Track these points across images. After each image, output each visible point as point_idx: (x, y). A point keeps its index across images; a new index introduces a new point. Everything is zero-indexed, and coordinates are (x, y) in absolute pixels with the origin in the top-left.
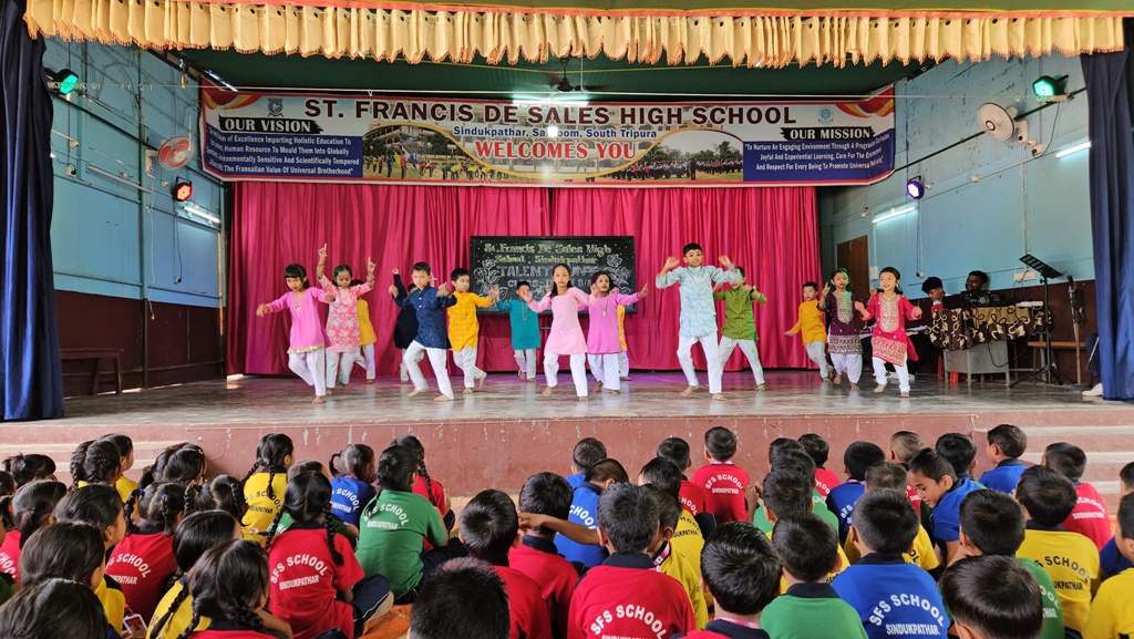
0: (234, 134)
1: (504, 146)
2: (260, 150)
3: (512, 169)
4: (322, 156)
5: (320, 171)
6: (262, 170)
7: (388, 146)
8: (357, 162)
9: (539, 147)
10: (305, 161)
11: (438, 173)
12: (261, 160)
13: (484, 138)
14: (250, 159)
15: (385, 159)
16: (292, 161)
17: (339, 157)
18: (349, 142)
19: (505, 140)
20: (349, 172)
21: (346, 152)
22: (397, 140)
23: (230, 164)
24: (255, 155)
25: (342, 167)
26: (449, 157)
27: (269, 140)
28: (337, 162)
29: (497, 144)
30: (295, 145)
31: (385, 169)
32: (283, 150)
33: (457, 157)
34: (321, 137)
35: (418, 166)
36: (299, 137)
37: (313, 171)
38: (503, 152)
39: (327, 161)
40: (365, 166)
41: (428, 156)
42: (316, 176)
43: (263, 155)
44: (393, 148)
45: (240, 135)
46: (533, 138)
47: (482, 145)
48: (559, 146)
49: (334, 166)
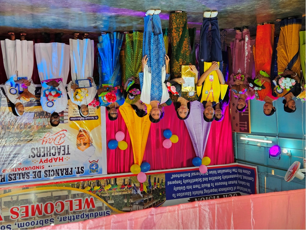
0: (233, 191)
1: (75, 207)
2: (220, 184)
3: (69, 191)
4: (188, 184)
5: (189, 175)
6: (219, 171)
7: (151, 196)
8: (169, 183)
9: (49, 210)
10: (196, 180)
11: (120, 182)
12: (220, 178)
13: (89, 211)
14: (225, 177)
15: (153, 187)
16: (204, 179)
17: (179, 185)
18: (174, 195)
19: (74, 212)
20: (174, 176)
21: (175, 189)
22: (146, 201)
23: (233, 173)
24: (223, 180)
25: (177, 179)
26: (113, 194)
27: (216, 190)
28: (180, 182)
29: (80, 208)
30: (202, 189)
31: (152, 181)
32: (209, 185)
33: (107, 195)
34: (189, 196)
35: (133, 185)
36: (200, 194)
37: (193, 174)
38: (76, 203)
39: (185, 182)
40: (164, 181)
41: (126, 193)
42: (190, 171)
43: (218, 181)
44: (148, 195)
45: (230, 191)
46: (54, 217)
47: (91, 206)
48: (33, 214)
49: (181, 179)
